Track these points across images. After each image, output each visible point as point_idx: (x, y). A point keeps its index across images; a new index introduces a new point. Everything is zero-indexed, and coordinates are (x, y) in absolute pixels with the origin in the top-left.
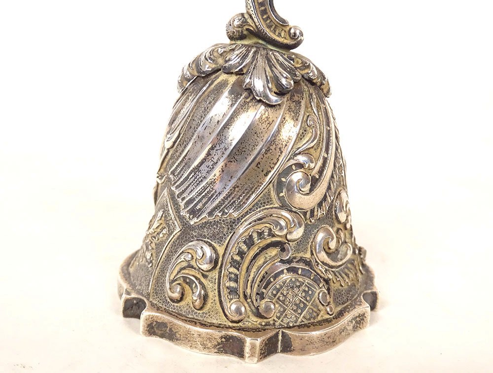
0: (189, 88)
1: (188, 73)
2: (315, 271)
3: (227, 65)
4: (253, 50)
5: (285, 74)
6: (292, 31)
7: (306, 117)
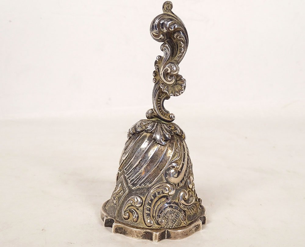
0: (132, 137)
1: (132, 131)
2: (180, 207)
3: (146, 129)
4: (156, 124)
5: (168, 133)
6: (171, 116)
7: (175, 149)
